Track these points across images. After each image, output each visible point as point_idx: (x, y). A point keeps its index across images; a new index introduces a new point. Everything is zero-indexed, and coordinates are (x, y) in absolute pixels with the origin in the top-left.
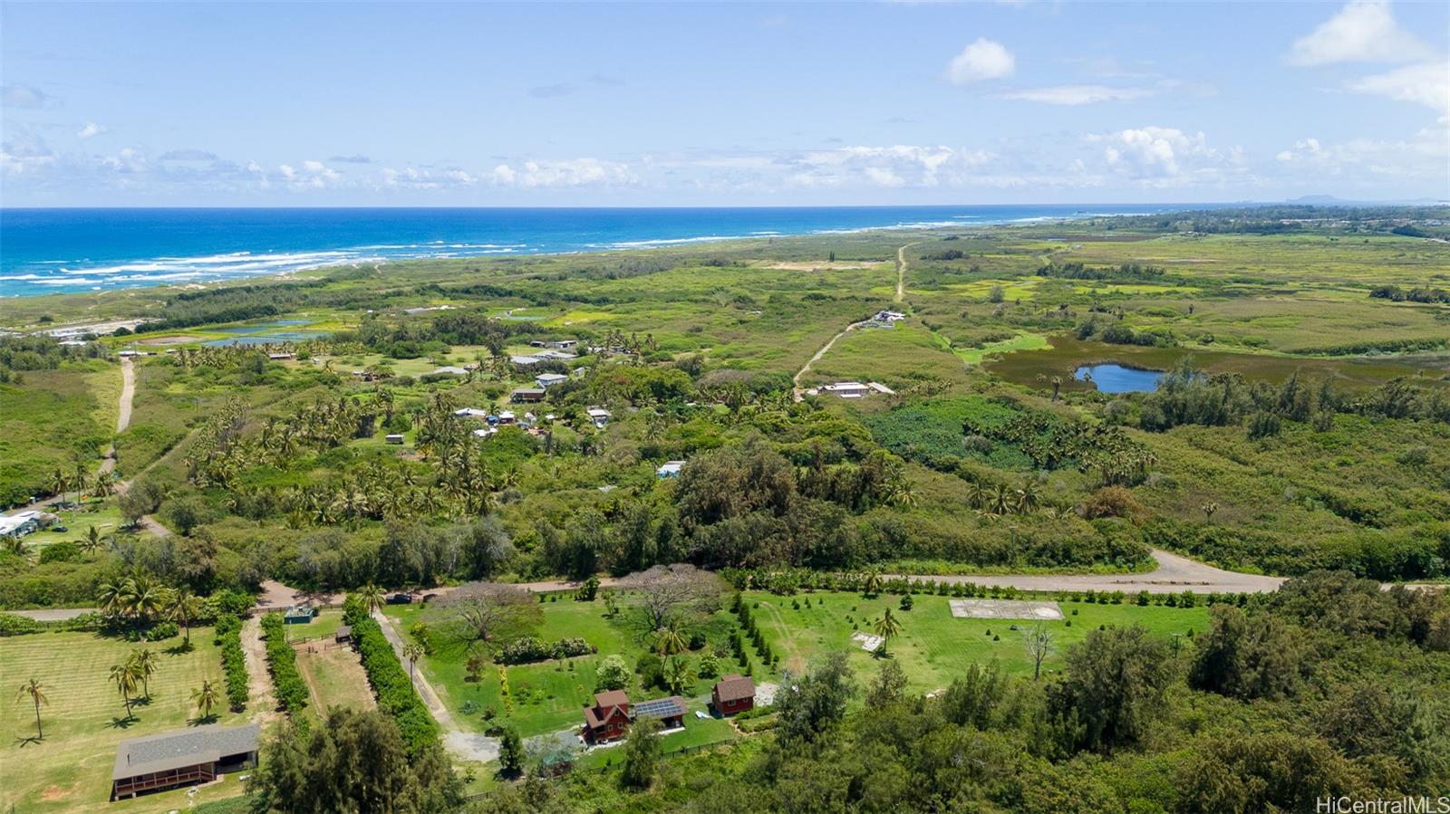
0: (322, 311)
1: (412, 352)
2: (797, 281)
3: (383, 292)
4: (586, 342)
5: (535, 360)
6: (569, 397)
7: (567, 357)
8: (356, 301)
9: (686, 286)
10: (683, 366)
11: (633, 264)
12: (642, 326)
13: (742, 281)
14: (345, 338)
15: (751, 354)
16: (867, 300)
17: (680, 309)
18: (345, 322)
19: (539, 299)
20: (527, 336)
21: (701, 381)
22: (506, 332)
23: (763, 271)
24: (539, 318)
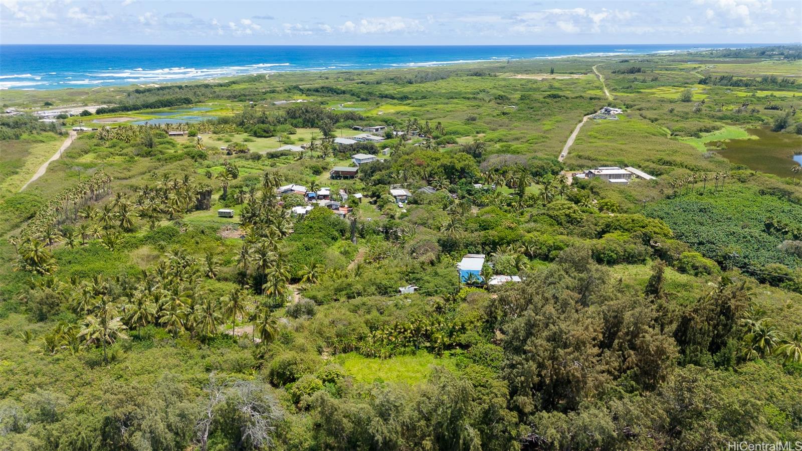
0: (222, 102)
1: (267, 133)
2: (534, 86)
3: (264, 90)
4: (392, 127)
5: (353, 142)
6: (376, 176)
7: (377, 139)
8: (245, 95)
9: (459, 89)
10: (468, 150)
11: (423, 75)
12: (432, 116)
13: (497, 86)
14: (225, 121)
15: (517, 139)
16: (591, 99)
17: (457, 104)
18: (233, 110)
19: (362, 96)
20: (351, 122)
21: (484, 164)
22: (335, 119)
23: (509, 80)
24: (360, 109)
